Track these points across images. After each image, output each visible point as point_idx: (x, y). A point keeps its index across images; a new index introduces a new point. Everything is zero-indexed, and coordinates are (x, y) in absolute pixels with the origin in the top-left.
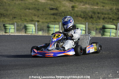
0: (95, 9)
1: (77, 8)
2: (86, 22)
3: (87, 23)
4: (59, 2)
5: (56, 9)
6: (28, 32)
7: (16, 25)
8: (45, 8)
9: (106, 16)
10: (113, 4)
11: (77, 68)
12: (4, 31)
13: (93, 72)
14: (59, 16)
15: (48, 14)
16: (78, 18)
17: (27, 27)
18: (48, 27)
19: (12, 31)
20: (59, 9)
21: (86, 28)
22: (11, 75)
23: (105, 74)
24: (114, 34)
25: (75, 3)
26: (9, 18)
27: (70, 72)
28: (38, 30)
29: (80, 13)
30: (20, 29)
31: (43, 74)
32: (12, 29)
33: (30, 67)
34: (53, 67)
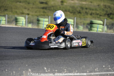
0: (83, 4)
1: (66, 3)
2: (75, 17)
3: (75, 18)
5: (46, 3)
6: (19, 25)
7: (7, 17)
8: (35, 2)
9: (94, 12)
10: (101, 0)
11: (65, 61)
13: (80, 66)
14: (49, 9)
15: (38, 8)
16: (67, 13)
17: (17, 19)
18: (38, 20)
19: (3, 22)
20: (49, 3)
21: (74, 22)
22: (1, 65)
23: (91, 68)
24: (101, 30)
26: (1, 10)
27: (58, 64)
28: (28, 23)
29: (68, 8)
30: (11, 21)
31: (32, 66)
32: (3, 20)
33: (20, 58)
34: (42, 59)
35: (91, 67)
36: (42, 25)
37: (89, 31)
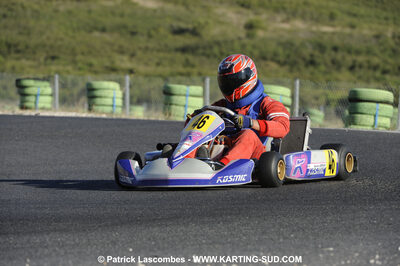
0: (325, 33)
1: (264, 29)
2: (295, 79)
3: (298, 82)
4: (204, 7)
5: (194, 32)
6: (101, 108)
7: (60, 82)
8: (155, 29)
9: (361, 59)
10: (386, 19)
11: (264, 233)
12: (18, 102)
13: (317, 247)
14: (204, 54)
15: (166, 49)
16: (267, 65)
17: (94, 90)
18: (168, 93)
19: (45, 101)
20: (204, 33)
21: (293, 97)
23: (357, 254)
24: (387, 122)
25: (256, 14)
26: (34, 60)
27: (241, 244)
28: (131, 103)
29: (272, 47)
30: (72, 95)
31: (150, 250)
32: (46, 95)
33: (106, 225)
34: (183, 228)
35: (356, 252)
36: (182, 108)
37: (346, 126)
